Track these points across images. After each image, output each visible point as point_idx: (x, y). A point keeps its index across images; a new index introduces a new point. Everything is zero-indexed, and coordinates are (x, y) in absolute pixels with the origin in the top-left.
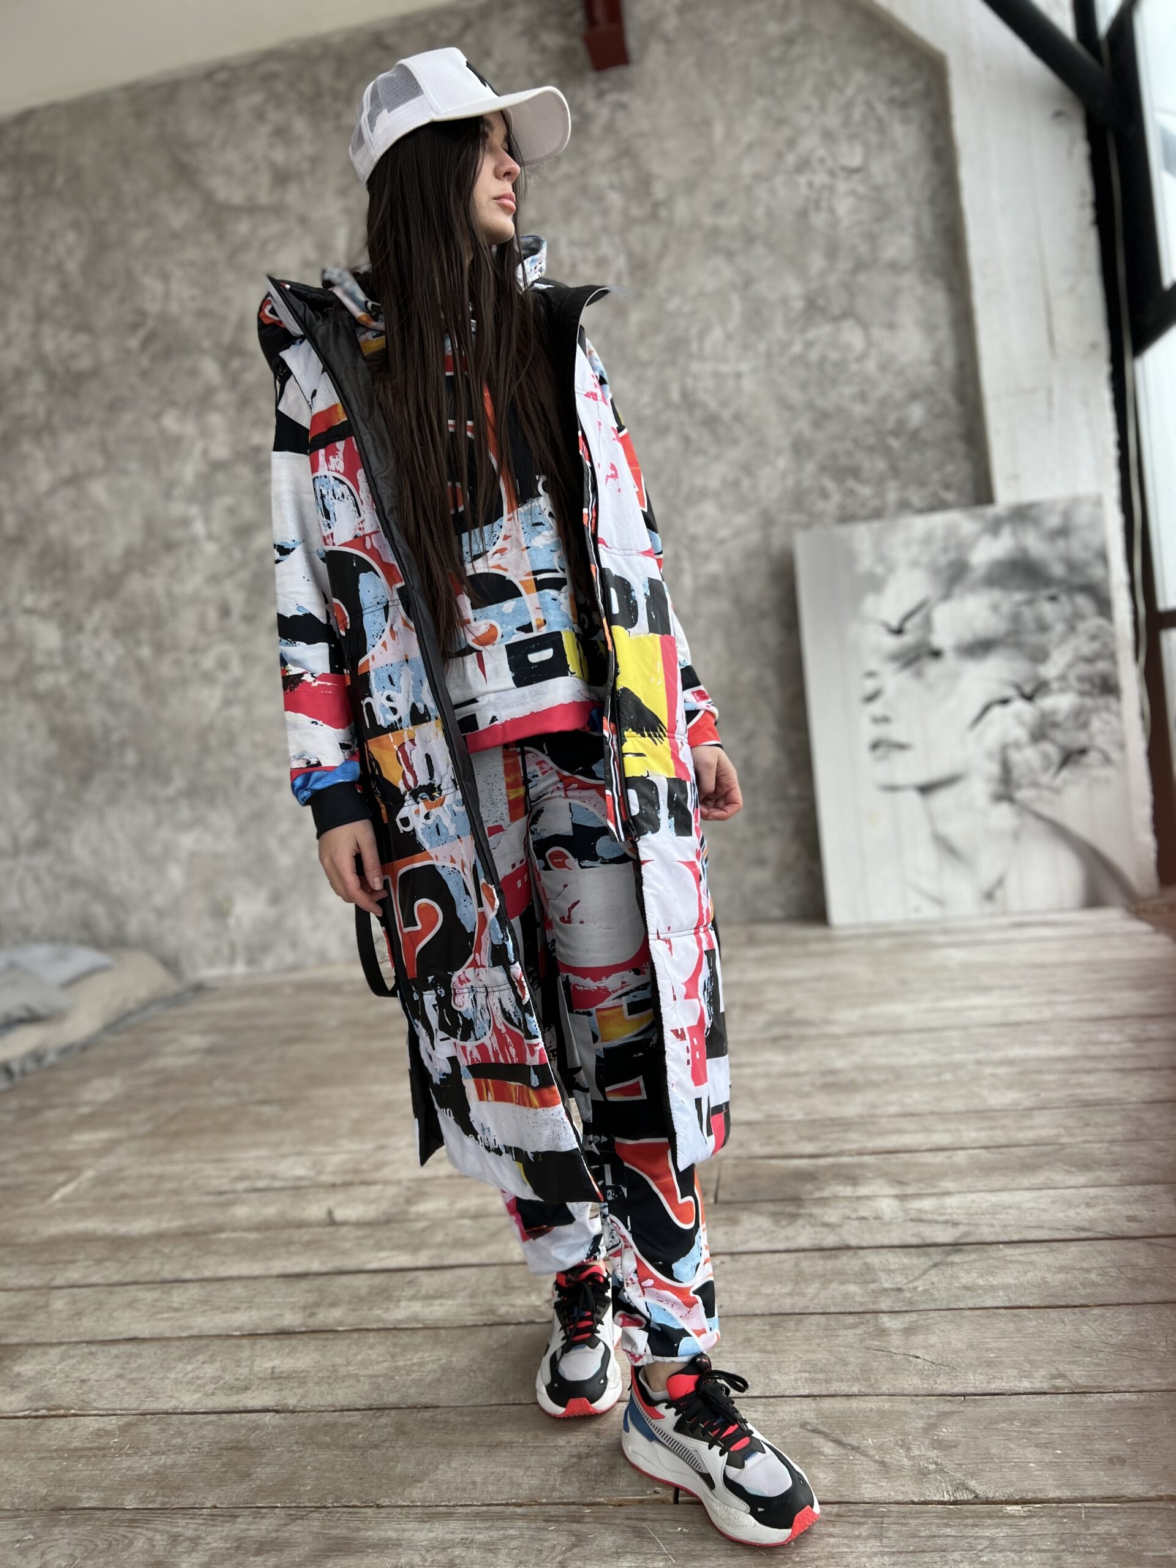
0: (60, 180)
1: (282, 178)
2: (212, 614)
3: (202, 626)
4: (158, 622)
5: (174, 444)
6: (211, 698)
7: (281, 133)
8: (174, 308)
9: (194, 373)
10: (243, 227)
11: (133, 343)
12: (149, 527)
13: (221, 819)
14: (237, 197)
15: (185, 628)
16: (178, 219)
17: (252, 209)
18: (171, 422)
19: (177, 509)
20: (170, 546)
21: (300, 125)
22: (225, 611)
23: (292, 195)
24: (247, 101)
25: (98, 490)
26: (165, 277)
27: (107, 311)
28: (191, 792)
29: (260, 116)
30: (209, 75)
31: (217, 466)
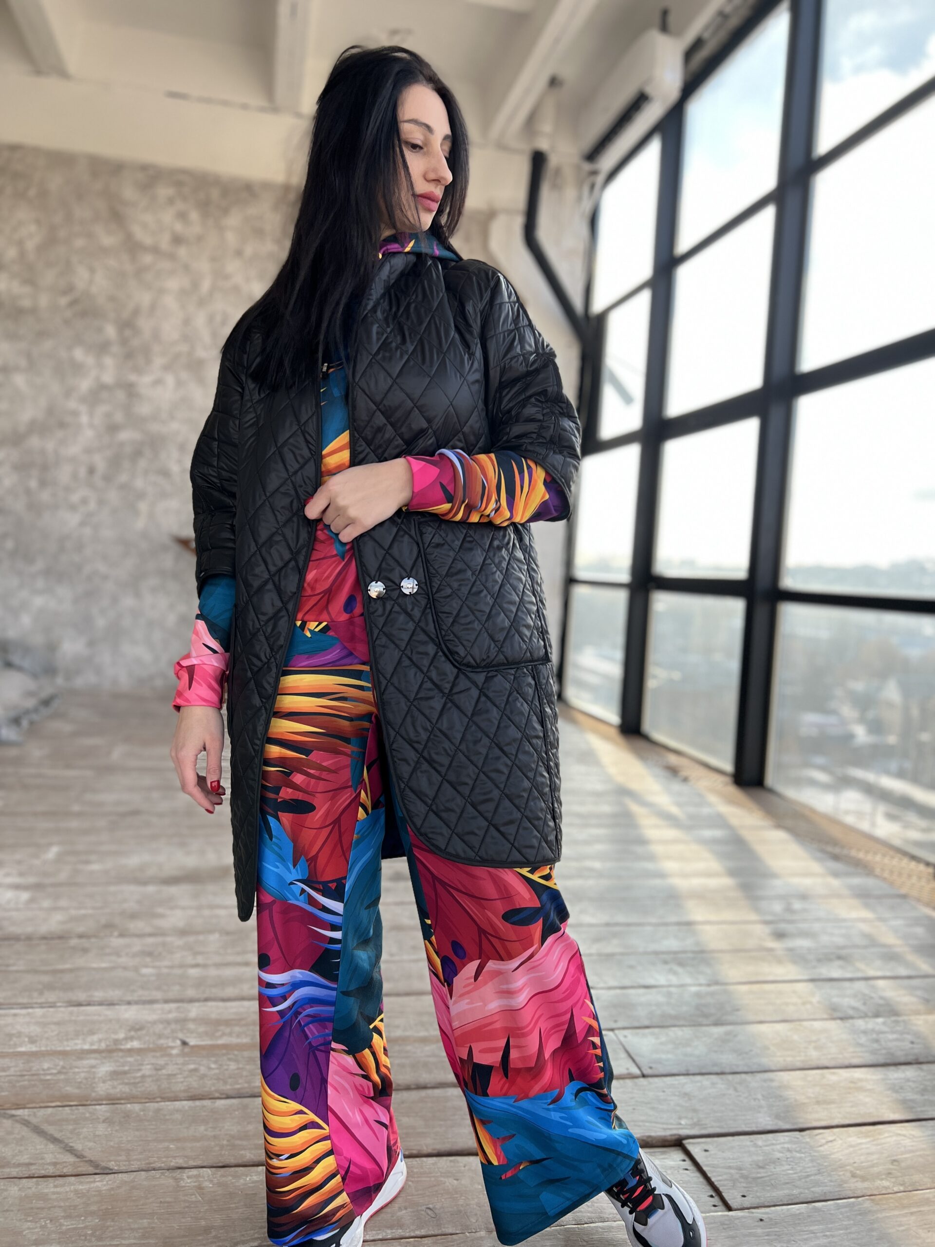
0: (32, 192)
1: (177, 240)
2: (83, 472)
3: (75, 476)
4: (45, 468)
5: (78, 368)
6: (72, 520)
7: (182, 216)
8: (94, 290)
9: (100, 330)
10: (147, 259)
11: (63, 301)
12: (50, 411)
13: (64, 592)
14: (148, 241)
15: (64, 474)
16: (108, 240)
17: (155, 250)
18: (79, 354)
19: (72, 404)
20: (62, 425)
21: (194, 216)
22: (91, 471)
23: (182, 252)
24: (164, 192)
25: (20, 380)
26: (92, 271)
27: (49, 277)
28: (47, 572)
29: (171, 201)
30: (144, 168)
31: (103, 387)
